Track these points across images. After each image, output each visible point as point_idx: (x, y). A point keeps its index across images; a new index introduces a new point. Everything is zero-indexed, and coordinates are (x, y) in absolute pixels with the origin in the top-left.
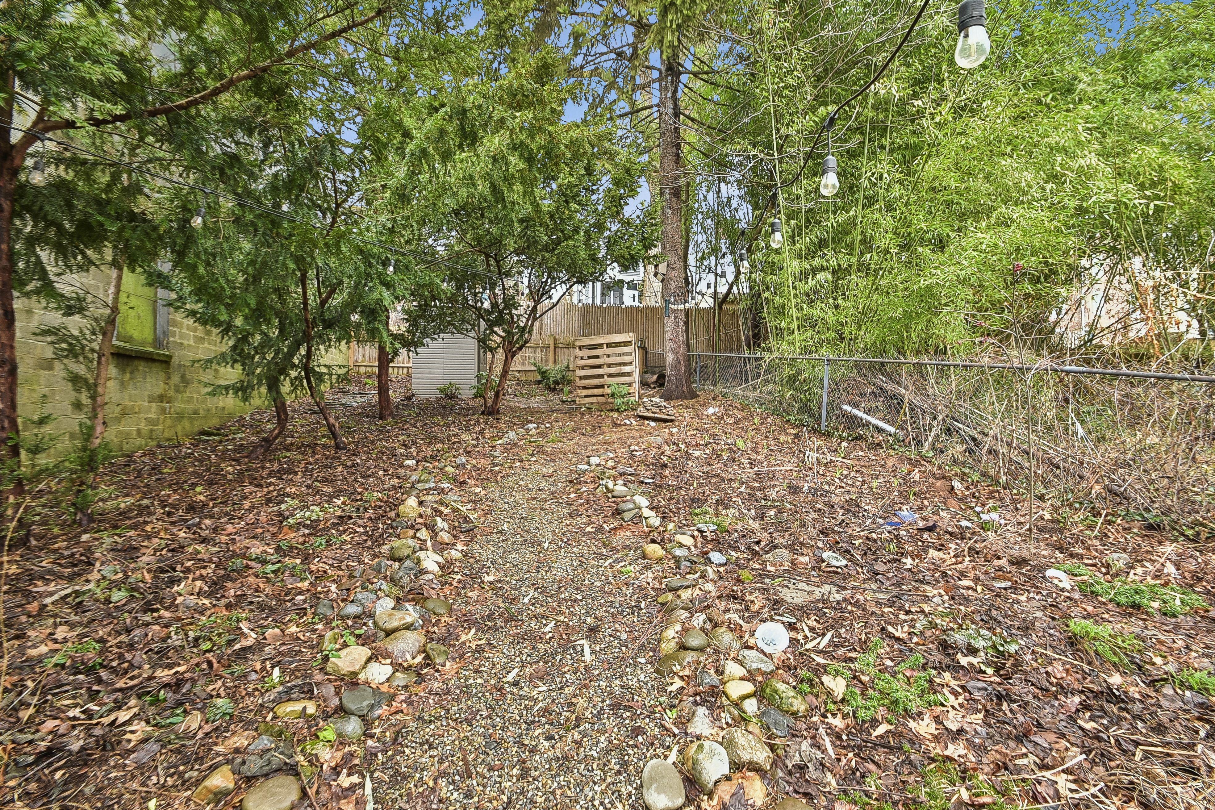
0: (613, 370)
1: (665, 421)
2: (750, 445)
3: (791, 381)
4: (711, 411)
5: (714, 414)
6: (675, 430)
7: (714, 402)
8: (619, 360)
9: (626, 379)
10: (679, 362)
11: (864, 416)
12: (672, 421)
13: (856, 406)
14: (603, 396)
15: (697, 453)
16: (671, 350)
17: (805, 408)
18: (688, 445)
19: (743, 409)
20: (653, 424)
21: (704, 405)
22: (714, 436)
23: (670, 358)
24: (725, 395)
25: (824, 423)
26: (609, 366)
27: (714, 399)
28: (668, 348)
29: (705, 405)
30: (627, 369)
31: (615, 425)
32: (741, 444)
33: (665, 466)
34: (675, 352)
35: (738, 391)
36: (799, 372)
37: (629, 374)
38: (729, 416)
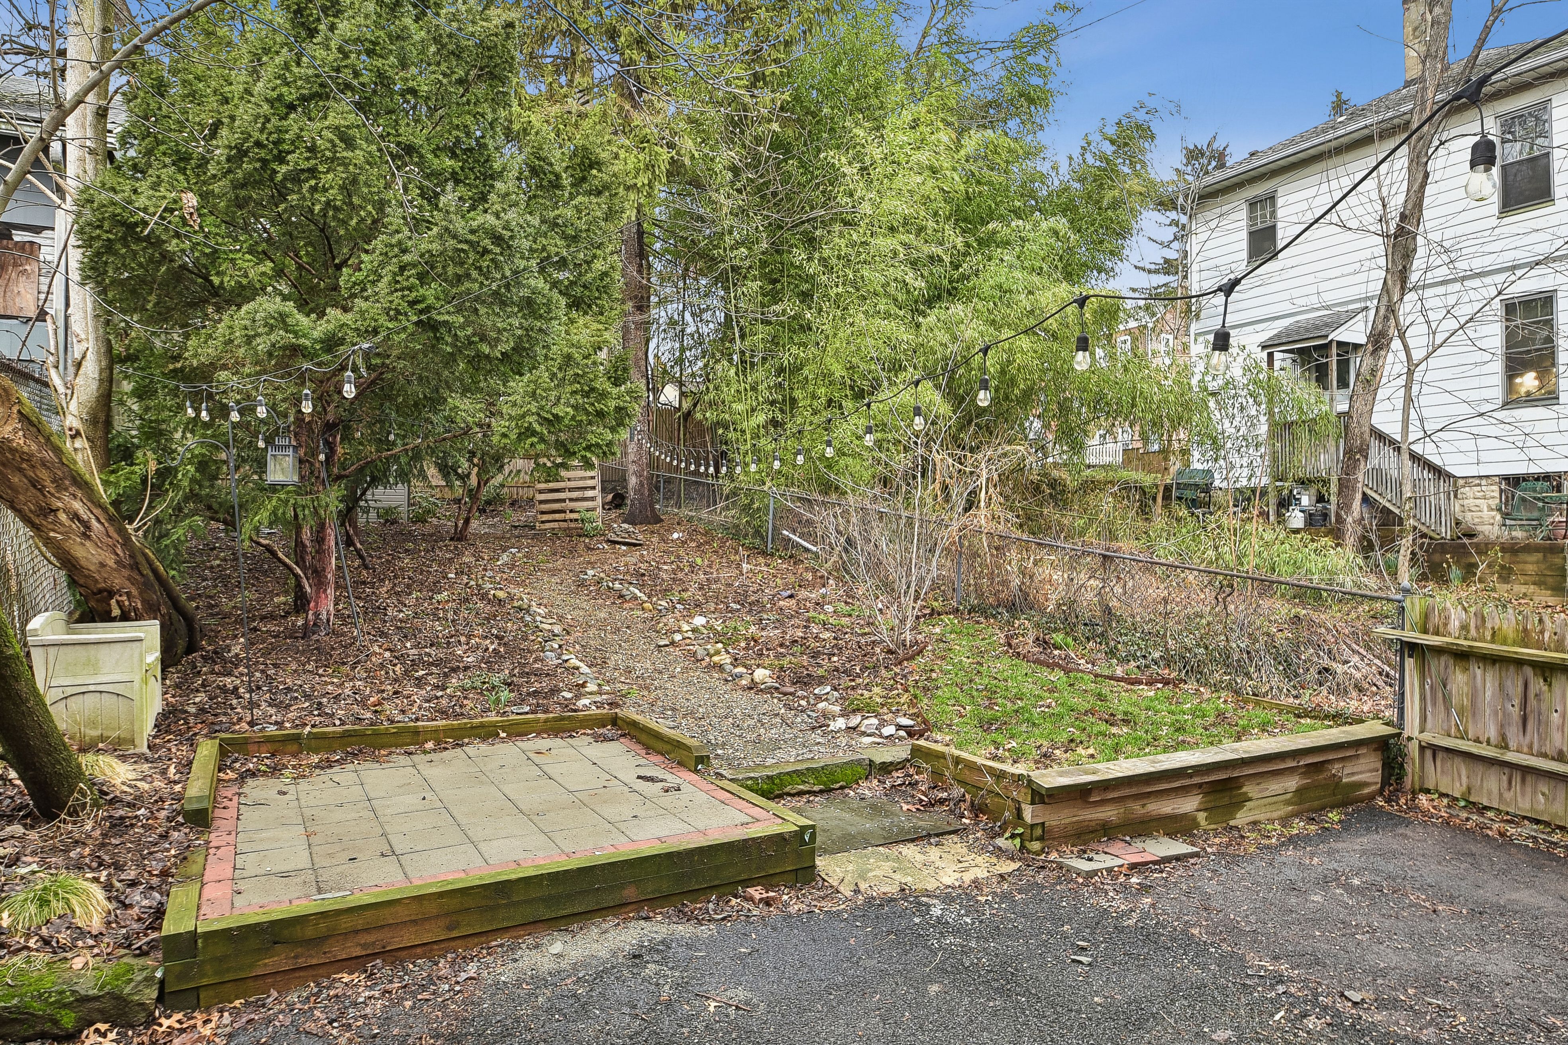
0: (575, 495)
1: (635, 545)
2: (706, 562)
3: (746, 508)
4: (675, 536)
5: (678, 539)
6: (645, 553)
7: (678, 528)
8: (581, 484)
9: (590, 504)
10: (643, 486)
11: (798, 540)
12: (640, 545)
13: (794, 532)
14: (565, 521)
15: (665, 567)
16: (635, 473)
17: (757, 533)
18: (658, 562)
19: (706, 534)
20: (624, 548)
21: (668, 530)
22: (678, 557)
23: (633, 481)
24: (690, 519)
25: (770, 546)
26: (571, 490)
27: (678, 524)
28: (631, 471)
29: (670, 531)
30: (590, 494)
31: (589, 549)
32: (699, 561)
33: (643, 575)
34: (639, 475)
35: (704, 514)
36: (752, 501)
37: (593, 499)
38: (692, 540)
